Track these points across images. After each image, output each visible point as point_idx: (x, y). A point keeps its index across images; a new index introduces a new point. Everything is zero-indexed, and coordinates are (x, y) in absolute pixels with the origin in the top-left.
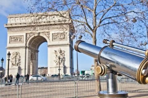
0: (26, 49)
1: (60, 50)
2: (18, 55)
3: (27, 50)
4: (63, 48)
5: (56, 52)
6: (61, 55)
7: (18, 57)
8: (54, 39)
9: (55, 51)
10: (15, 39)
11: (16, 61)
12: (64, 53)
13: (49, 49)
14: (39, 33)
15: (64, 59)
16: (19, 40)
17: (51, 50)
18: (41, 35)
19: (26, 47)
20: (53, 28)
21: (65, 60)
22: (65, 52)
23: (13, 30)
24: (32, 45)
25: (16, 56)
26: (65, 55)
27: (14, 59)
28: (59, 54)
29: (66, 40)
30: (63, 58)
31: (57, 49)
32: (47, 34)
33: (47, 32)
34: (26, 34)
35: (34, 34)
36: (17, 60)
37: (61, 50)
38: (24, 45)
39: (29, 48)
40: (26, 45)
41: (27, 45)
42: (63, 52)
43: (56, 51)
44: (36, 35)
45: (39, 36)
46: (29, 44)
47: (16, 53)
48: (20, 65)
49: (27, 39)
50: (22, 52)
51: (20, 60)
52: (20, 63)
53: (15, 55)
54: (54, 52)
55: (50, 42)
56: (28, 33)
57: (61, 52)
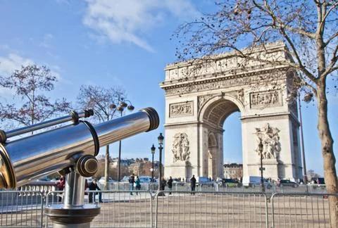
0: (198, 126)
1: (269, 128)
2: (185, 139)
3: (201, 128)
4: (274, 123)
5: (259, 131)
6: (271, 137)
7: (184, 143)
8: (253, 104)
9: (257, 129)
10: (179, 109)
11: (181, 150)
12: (276, 134)
13: (244, 125)
14: (223, 94)
15: (277, 146)
16: (185, 110)
17: (248, 129)
18: (226, 98)
19: (199, 124)
20: (251, 82)
22: (279, 131)
23: (174, 91)
24: (210, 118)
25: (181, 142)
26: (279, 138)
27: (178, 147)
28: (265, 137)
29: (281, 104)
30: (276, 144)
31: (262, 125)
32: (238, 94)
33: (239, 91)
34: (198, 97)
35: (212, 96)
36: (183, 149)
37: (271, 126)
38: (194, 119)
39: (204, 125)
40: (198, 119)
41: (201, 120)
42: (274, 132)
43: (258, 130)
44: (217, 98)
45: (222, 100)
46: (204, 118)
47: (181, 135)
48: (189, 158)
49: (201, 107)
50: (192, 132)
51: (188, 148)
52: (188, 154)
53: (180, 139)
54: (256, 131)
55: (245, 111)
56: (201, 96)
57: (270, 130)
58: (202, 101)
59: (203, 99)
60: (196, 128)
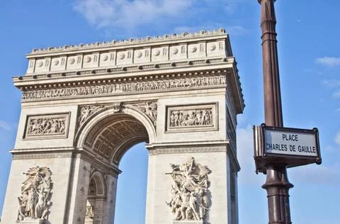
0: (74, 157)
1: (194, 165)
2: (46, 178)
3: (78, 161)
4: (202, 158)
5: (178, 170)
6: (196, 182)
7: (44, 186)
8: (170, 125)
9: (173, 166)
10: (43, 125)
11: (35, 199)
12: (205, 177)
13: (153, 160)
14: (122, 105)
15: (205, 198)
17: (159, 165)
18: (126, 111)
19: (74, 153)
20: (172, 89)
21: (210, 203)
22: (210, 172)
23: (38, 94)
24: (96, 146)
25: (38, 183)
26: (209, 183)
27: (31, 193)
28: (187, 180)
29: (215, 127)
30: (204, 194)
31: (182, 159)
32: (147, 107)
33: (150, 102)
34: (80, 108)
35: (104, 106)
36: (41, 196)
37: (197, 162)
38: (68, 143)
39: (85, 155)
40: (75, 144)
41: (80, 146)
42: (202, 173)
43: (176, 168)
44: (111, 112)
45: (120, 116)
46: (85, 143)
47: (41, 170)
48: (48, 213)
49: (82, 124)
50: (60, 167)
51: (50, 195)
52: (48, 207)
53: (36, 178)
54: (171, 170)
55: (157, 136)
57: (194, 169)
58: (85, 115)
59: (87, 111)
60: (68, 160)
